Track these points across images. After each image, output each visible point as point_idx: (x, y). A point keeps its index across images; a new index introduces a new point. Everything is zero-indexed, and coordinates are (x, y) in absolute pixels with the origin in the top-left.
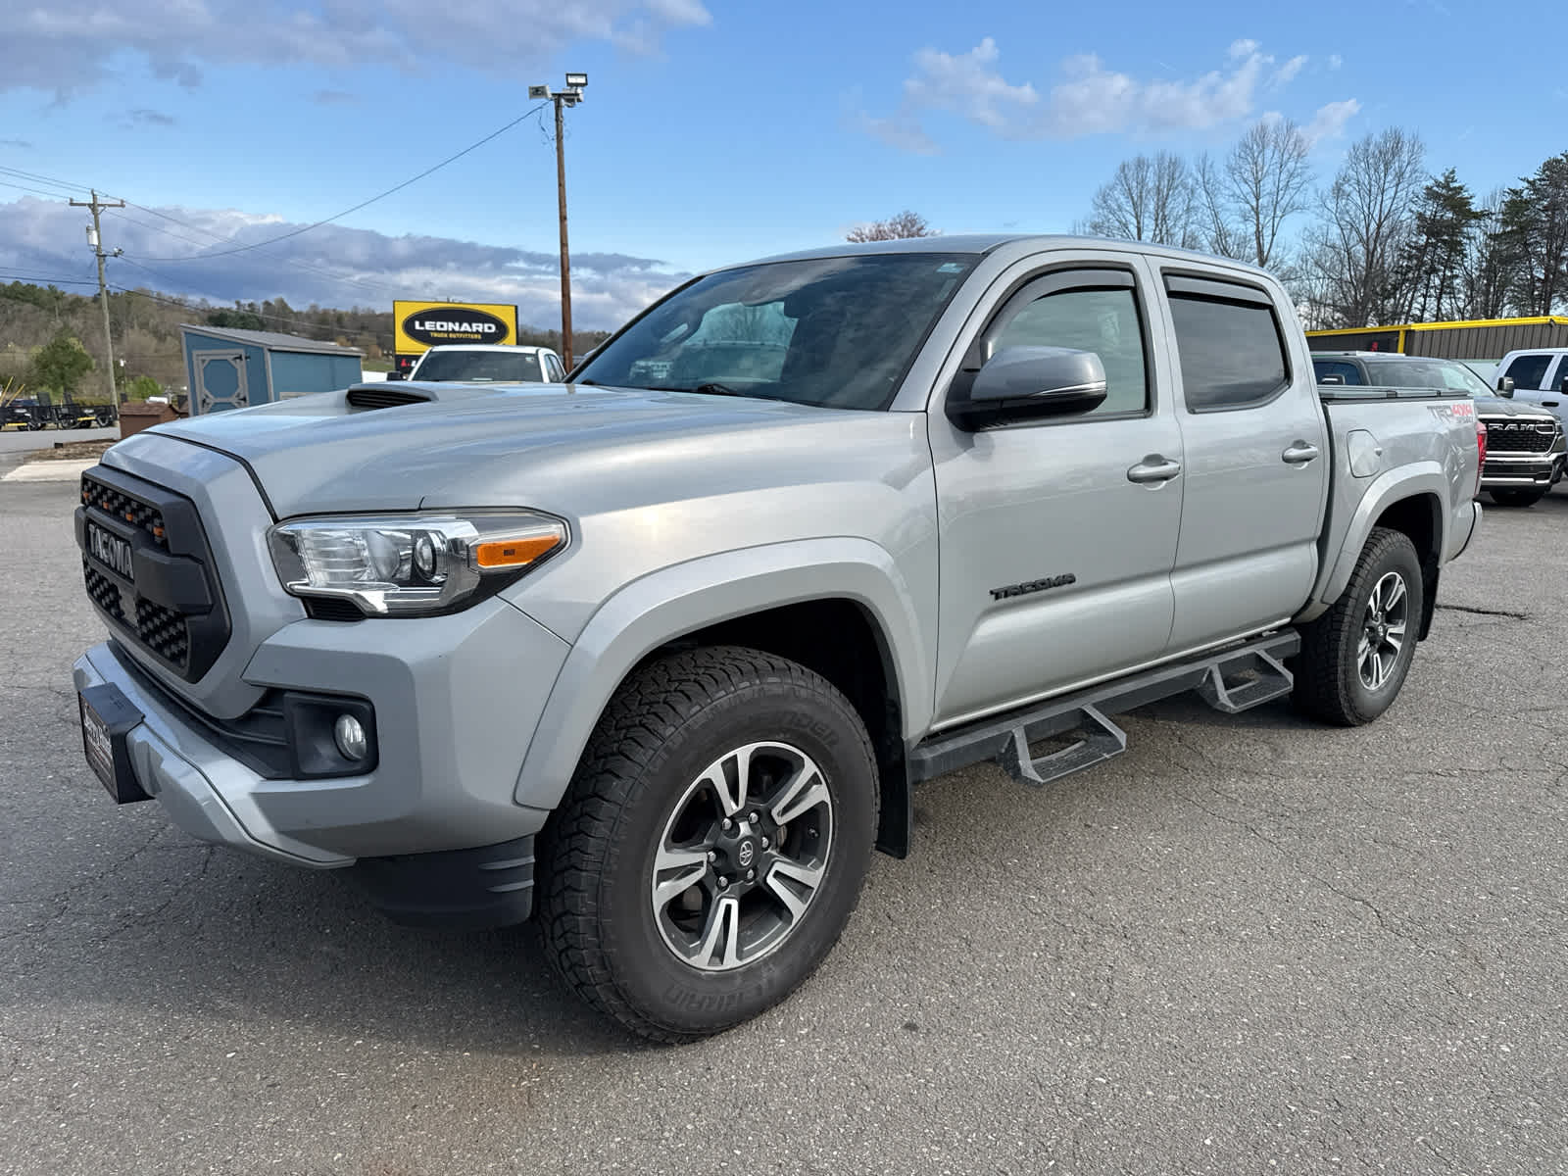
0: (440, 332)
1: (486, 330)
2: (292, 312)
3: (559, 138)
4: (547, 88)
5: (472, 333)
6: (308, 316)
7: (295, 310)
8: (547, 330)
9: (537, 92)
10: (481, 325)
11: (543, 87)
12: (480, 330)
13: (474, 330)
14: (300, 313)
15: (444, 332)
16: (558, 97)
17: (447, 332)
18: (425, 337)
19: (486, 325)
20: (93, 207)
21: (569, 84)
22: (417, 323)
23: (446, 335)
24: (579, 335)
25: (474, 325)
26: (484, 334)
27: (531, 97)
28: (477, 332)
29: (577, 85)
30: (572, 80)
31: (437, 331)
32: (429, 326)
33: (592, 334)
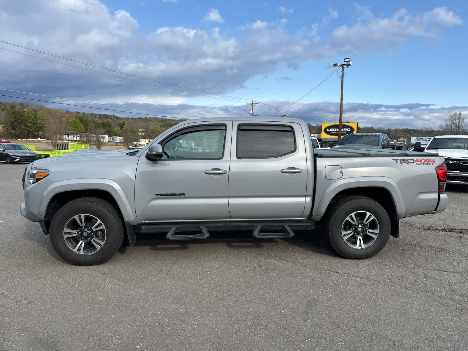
0: (334, 131)
1: (348, 130)
2: (312, 126)
3: (342, 77)
4: (338, 64)
5: (344, 131)
6: (316, 127)
7: (313, 126)
8: (387, 129)
9: (335, 65)
10: (346, 129)
11: (337, 64)
12: (346, 130)
13: (344, 130)
14: (314, 127)
15: (335, 131)
16: (342, 66)
17: (336, 131)
18: (329, 133)
19: (348, 129)
20: (252, 104)
21: (345, 61)
22: (328, 129)
23: (336, 132)
24: (399, 130)
25: (344, 129)
26: (347, 131)
27: (333, 67)
28: (345, 131)
29: (347, 61)
30: (345, 60)
31: (333, 131)
32: (331, 130)
33: (403, 129)
